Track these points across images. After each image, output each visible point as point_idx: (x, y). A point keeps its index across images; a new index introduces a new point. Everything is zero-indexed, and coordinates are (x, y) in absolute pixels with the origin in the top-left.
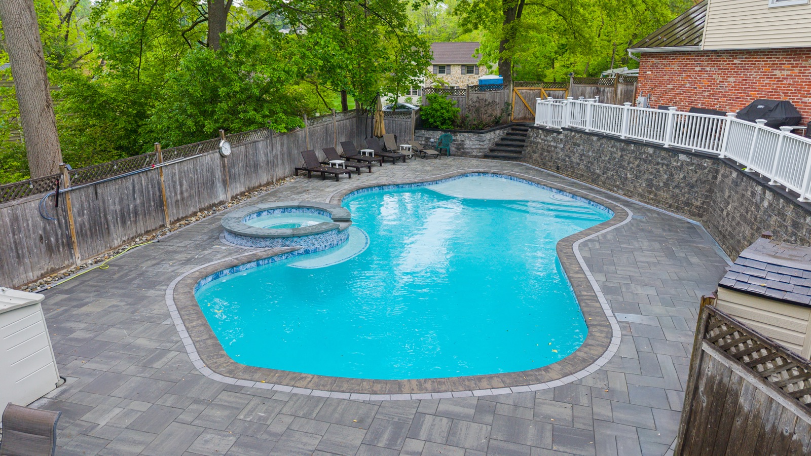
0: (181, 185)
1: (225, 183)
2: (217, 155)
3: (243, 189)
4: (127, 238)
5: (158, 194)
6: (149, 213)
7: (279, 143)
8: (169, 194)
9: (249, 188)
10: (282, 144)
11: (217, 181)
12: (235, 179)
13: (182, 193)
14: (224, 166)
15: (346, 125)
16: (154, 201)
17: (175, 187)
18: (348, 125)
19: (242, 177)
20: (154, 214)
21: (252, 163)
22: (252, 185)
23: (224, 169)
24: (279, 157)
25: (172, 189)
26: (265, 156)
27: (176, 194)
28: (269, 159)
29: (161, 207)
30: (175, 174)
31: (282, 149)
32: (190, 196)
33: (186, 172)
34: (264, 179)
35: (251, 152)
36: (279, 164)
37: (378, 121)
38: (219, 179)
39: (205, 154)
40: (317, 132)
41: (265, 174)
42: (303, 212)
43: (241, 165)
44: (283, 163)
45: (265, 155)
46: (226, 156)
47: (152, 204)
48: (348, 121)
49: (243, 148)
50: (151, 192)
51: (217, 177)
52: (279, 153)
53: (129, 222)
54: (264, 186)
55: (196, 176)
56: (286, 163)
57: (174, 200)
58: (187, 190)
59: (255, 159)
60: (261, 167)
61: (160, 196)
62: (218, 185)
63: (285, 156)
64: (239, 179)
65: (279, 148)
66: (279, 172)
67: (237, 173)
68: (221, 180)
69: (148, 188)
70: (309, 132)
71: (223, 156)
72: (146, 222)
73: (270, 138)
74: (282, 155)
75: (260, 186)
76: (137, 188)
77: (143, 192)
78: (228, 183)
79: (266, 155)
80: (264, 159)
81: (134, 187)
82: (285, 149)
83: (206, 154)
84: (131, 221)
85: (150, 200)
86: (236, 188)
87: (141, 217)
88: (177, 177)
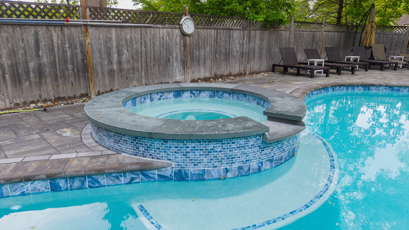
0: (120, 54)
1: (184, 64)
2: (177, 31)
3: (208, 75)
4: (22, 100)
5: (80, 57)
6: (64, 77)
7: (258, 37)
8: (99, 60)
9: (216, 75)
10: (262, 39)
11: (174, 60)
12: (199, 62)
13: (120, 62)
14: (185, 46)
15: (334, 37)
16: (73, 64)
17: (109, 55)
18: (336, 37)
19: (208, 62)
20: (72, 79)
21: (223, 50)
22: (219, 73)
23: (185, 49)
24: (257, 51)
25: (104, 56)
26: (240, 47)
27: (110, 62)
28: (244, 50)
29: (84, 73)
30: (110, 39)
31: (262, 44)
32: (133, 69)
33: (129, 41)
34: (236, 70)
35: (223, 39)
36: (256, 57)
37: (368, 32)
38: (177, 58)
39: (158, 26)
40: (303, 37)
41: (238, 65)
42: (238, 99)
43: (208, 49)
44: (260, 58)
45: (240, 45)
46: (189, 35)
47: (70, 67)
48: (336, 34)
49: (213, 32)
50: (69, 54)
51: (175, 55)
52: (256, 47)
53: (28, 83)
54: (235, 76)
55: (143, 48)
56: (264, 58)
57: (106, 68)
58: (128, 62)
59: (227, 47)
60: (234, 57)
61: (83, 60)
62: (175, 64)
63: (264, 51)
64: (205, 64)
65: (258, 42)
66: (255, 65)
67: (203, 57)
68: (179, 59)
69: (63, 47)
70: (295, 34)
71: (184, 35)
72: (58, 86)
73: (248, 29)
74: (261, 49)
75: (230, 75)
76: (42, 44)
77: (53, 50)
78: (188, 64)
79: (242, 45)
80: (238, 49)
81: (37, 42)
82: (265, 44)
83: (160, 26)
84: (30, 82)
85: (66, 62)
86: (199, 71)
87: (49, 80)
88: (114, 43)
